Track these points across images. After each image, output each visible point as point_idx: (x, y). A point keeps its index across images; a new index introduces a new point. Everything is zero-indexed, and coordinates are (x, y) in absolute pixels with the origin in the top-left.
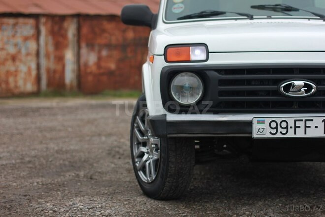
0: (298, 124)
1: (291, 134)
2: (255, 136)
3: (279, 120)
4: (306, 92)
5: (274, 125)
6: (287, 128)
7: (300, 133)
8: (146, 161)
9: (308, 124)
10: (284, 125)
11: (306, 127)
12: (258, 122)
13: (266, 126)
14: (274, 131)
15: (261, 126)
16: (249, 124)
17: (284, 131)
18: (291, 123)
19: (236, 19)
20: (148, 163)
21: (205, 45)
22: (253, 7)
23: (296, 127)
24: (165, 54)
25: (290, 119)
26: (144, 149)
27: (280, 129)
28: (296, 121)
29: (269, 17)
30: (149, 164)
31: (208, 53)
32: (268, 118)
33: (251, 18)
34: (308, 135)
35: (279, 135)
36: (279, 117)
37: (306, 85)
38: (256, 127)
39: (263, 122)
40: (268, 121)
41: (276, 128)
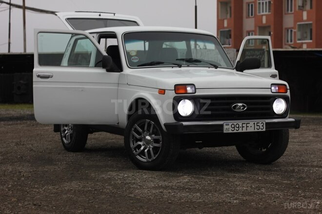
0: (244, 125)
1: (240, 131)
2: (225, 132)
3: (235, 124)
4: (243, 109)
5: (233, 126)
6: (239, 127)
7: (244, 130)
8: (144, 149)
9: (248, 125)
10: (237, 126)
11: (247, 127)
12: (226, 125)
13: (229, 126)
14: (233, 129)
15: (227, 127)
16: (222, 126)
17: (237, 129)
18: (241, 126)
19: (173, 67)
21: (193, 85)
22: (177, 60)
23: (243, 127)
24: (175, 90)
25: (240, 123)
26: (140, 143)
27: (236, 128)
28: (242, 124)
29: (188, 66)
31: (195, 89)
32: (230, 122)
33: (180, 66)
34: (248, 131)
35: (235, 131)
36: (235, 122)
37: (243, 106)
38: (225, 127)
39: (228, 125)
40: (230, 124)
41: (234, 127)
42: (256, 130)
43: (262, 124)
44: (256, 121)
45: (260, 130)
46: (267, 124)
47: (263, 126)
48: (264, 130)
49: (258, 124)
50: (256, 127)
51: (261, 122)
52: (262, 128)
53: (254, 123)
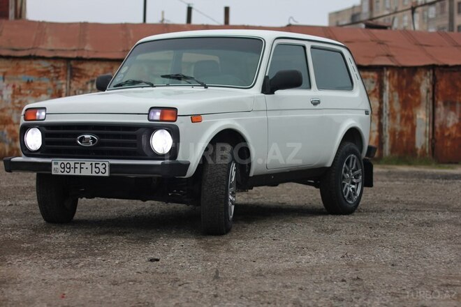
1: (72, 173)
2: (53, 173)
3: (65, 163)
4: (92, 143)
5: (63, 166)
6: (70, 168)
7: (78, 173)
9: (82, 166)
10: (68, 167)
11: (81, 168)
12: (55, 163)
13: (58, 166)
14: (63, 170)
15: (56, 166)
16: (50, 164)
17: (68, 170)
18: (72, 166)
23: (75, 168)
25: (72, 162)
27: (66, 169)
28: (75, 163)
29: (168, 85)
32: (60, 161)
34: (82, 174)
35: (65, 173)
36: (65, 161)
37: (92, 138)
38: (54, 166)
39: (57, 163)
40: (60, 162)
41: (64, 168)
42: (94, 174)
43: (104, 166)
44: (94, 161)
45: (100, 174)
46: (112, 166)
47: (104, 168)
48: (107, 174)
49: (97, 166)
50: (94, 169)
51: (101, 163)
52: (104, 171)
53: (91, 164)
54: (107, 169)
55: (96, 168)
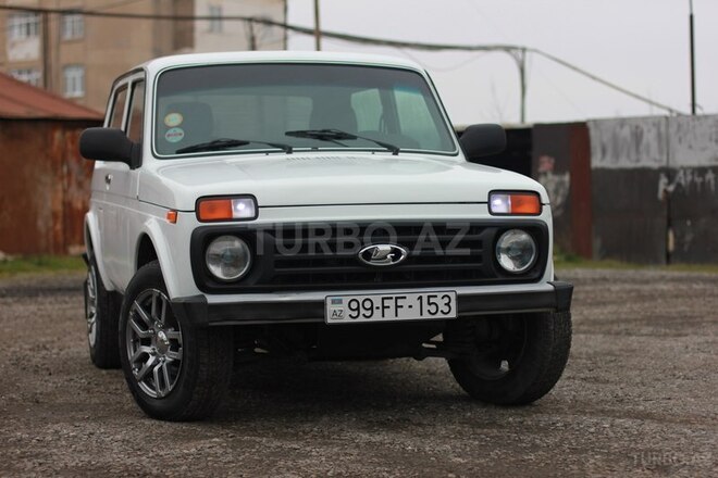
0: (387, 303)
1: (377, 317)
2: (329, 321)
3: (361, 299)
4: (394, 259)
5: (354, 305)
6: (371, 308)
7: (390, 316)
8: (153, 366)
9: (400, 302)
10: (368, 305)
11: (397, 307)
12: (333, 302)
13: (344, 307)
14: (355, 314)
15: (337, 307)
16: (321, 305)
17: (368, 313)
18: (377, 302)
19: (267, 153)
20: (156, 369)
21: (252, 196)
22: (288, 134)
23: (384, 307)
24: (197, 210)
25: (376, 297)
26: (147, 349)
27: (362, 311)
28: (383, 299)
30: (161, 369)
31: (257, 207)
32: (346, 296)
33: (290, 151)
34: (400, 318)
35: (361, 319)
36: (360, 295)
37: (394, 251)
38: (330, 308)
39: (340, 302)
40: (346, 300)
41: (358, 309)
42: (426, 316)
43: (446, 300)
44: (425, 292)
45: (439, 316)
46: (460, 298)
47: (448, 304)
48: (453, 315)
49: (432, 300)
50: (426, 307)
51: (440, 295)
52: (446, 309)
53: (420, 298)
54: (453, 304)
55: (429, 304)
